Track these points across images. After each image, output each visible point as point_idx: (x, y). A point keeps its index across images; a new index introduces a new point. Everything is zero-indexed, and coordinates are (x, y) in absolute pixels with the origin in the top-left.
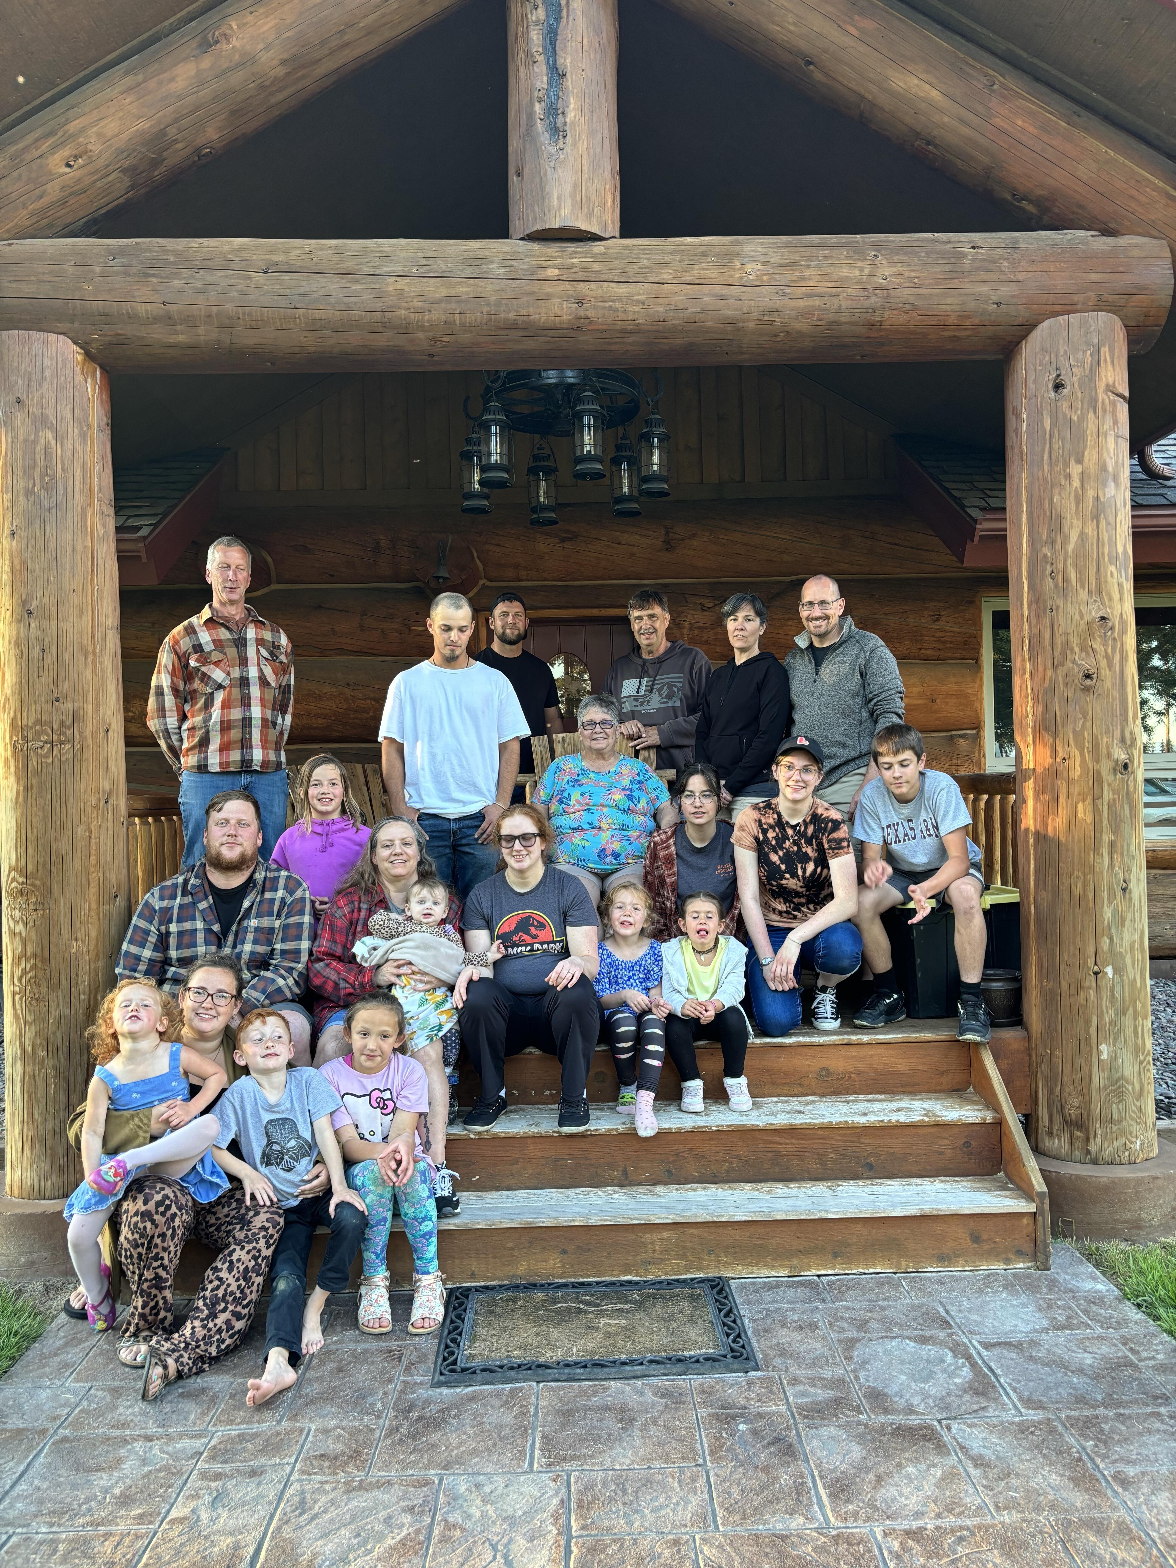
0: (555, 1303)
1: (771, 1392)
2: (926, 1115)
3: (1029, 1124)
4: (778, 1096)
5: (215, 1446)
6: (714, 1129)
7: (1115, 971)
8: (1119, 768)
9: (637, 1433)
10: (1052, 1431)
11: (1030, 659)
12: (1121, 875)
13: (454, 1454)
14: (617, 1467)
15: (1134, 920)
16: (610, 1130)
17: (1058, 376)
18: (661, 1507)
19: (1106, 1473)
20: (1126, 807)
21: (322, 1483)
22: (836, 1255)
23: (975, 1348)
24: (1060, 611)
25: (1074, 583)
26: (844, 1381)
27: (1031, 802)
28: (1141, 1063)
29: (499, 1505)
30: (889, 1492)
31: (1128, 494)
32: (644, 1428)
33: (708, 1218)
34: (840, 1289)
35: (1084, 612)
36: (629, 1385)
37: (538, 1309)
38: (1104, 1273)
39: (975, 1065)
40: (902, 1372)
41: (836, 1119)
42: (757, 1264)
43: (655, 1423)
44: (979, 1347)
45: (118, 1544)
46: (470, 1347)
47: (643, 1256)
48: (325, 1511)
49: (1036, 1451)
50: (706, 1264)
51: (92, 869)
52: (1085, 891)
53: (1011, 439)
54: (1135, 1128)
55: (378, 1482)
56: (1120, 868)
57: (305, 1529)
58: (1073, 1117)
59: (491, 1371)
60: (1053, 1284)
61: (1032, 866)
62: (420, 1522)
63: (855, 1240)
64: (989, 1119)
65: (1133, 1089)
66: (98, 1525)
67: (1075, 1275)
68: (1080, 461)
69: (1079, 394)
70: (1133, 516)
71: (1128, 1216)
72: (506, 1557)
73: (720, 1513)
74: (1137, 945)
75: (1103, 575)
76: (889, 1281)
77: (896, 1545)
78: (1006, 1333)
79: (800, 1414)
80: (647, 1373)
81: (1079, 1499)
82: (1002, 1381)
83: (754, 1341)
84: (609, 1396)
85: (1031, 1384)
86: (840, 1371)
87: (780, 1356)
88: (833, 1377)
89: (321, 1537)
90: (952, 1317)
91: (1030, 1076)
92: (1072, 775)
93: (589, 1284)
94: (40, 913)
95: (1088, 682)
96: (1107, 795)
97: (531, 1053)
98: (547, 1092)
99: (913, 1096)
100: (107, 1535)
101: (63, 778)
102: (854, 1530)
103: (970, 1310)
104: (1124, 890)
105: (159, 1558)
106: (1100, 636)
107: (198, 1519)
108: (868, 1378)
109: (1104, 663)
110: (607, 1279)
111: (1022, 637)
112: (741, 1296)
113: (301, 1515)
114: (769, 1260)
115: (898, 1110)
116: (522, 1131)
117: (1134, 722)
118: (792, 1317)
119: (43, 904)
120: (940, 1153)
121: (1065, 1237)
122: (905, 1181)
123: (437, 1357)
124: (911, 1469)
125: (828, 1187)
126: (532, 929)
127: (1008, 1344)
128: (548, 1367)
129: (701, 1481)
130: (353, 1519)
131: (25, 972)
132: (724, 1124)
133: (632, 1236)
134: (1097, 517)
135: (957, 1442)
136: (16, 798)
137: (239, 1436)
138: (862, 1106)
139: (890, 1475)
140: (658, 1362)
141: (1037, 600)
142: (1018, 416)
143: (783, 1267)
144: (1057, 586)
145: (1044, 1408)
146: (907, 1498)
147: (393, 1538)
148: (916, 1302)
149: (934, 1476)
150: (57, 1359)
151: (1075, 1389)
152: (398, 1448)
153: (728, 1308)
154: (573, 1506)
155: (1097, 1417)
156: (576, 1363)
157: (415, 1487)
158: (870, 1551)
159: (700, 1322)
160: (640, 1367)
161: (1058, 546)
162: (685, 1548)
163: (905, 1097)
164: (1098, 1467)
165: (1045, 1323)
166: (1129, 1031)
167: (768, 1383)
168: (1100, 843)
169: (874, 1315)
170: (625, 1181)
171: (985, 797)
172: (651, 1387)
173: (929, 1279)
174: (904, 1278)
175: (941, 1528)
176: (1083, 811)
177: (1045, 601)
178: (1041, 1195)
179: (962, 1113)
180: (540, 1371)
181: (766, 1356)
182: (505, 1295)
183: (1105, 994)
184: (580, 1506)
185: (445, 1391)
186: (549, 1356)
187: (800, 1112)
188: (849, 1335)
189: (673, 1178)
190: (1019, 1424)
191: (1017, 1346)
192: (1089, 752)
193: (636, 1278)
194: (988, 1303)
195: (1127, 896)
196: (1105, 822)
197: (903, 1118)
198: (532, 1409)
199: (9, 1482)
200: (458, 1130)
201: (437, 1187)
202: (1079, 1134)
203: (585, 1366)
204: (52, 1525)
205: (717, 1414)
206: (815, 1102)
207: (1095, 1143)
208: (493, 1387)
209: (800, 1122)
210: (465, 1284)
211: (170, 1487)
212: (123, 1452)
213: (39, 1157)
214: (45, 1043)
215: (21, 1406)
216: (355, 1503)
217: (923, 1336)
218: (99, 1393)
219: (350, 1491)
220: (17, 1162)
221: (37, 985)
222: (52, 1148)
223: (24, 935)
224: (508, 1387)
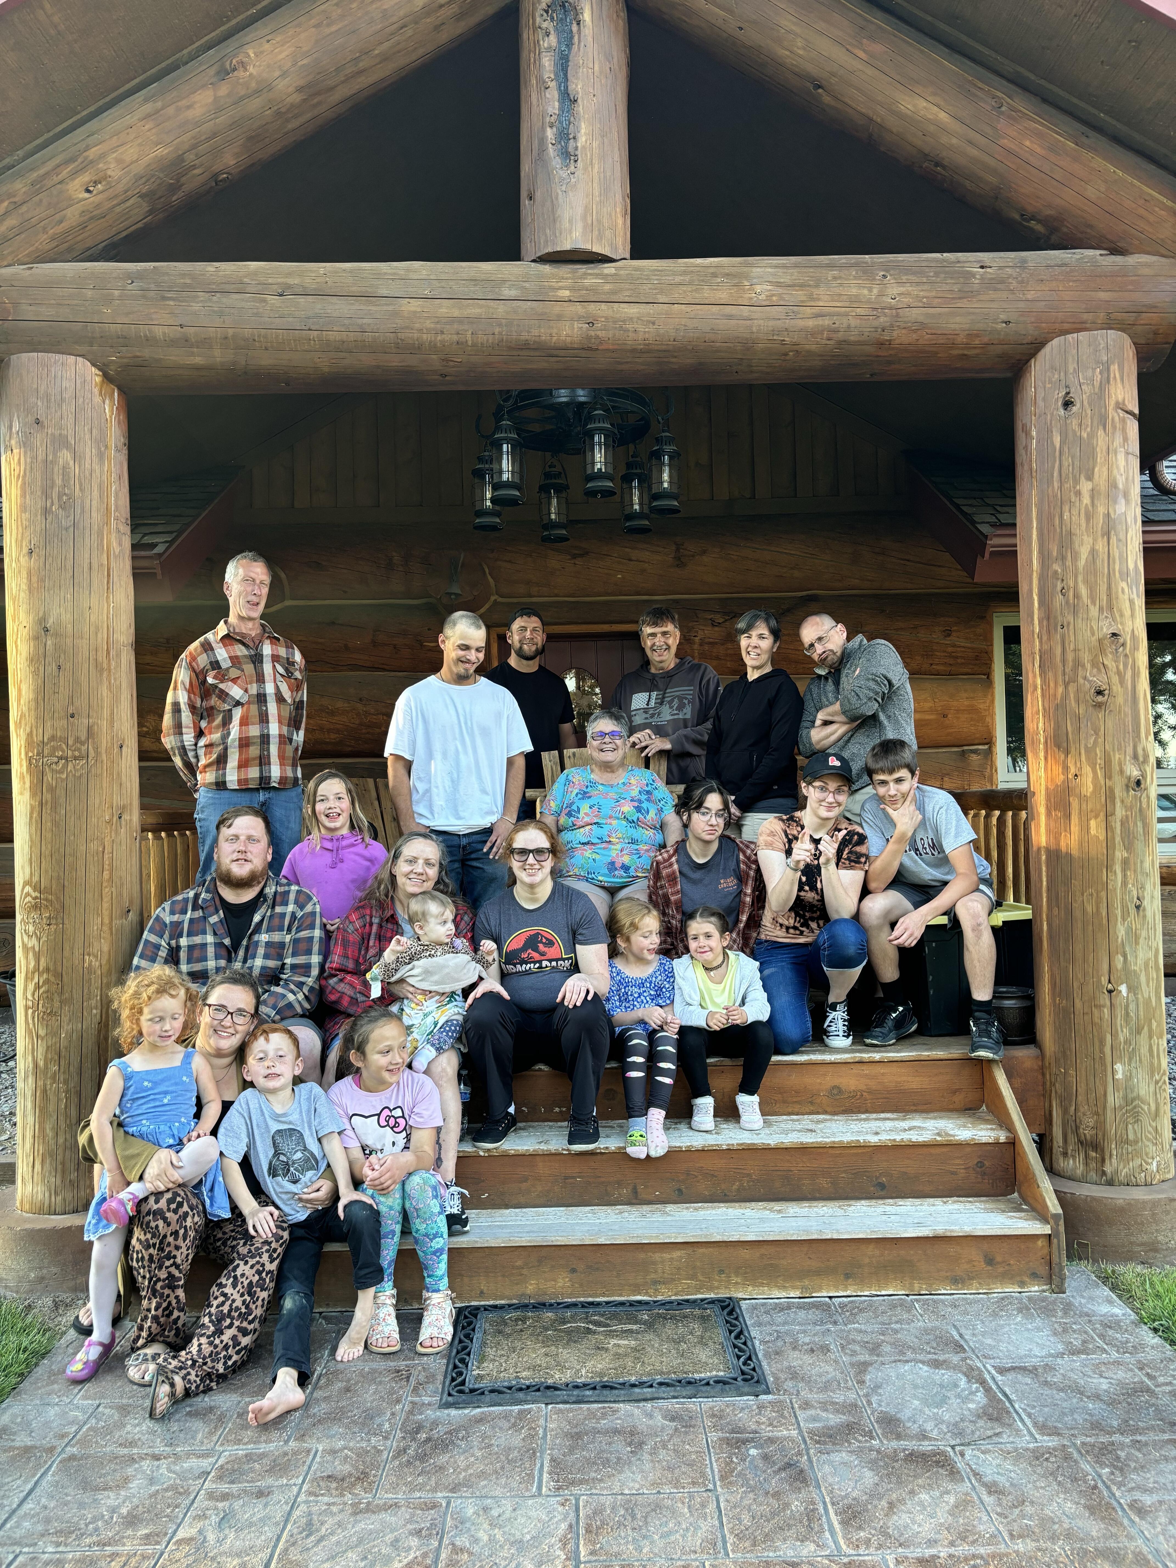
0: (564, 1323)
1: (782, 1416)
2: (938, 1134)
3: (1043, 1144)
4: (789, 1114)
5: (222, 1467)
6: (725, 1147)
7: (1129, 989)
8: (1133, 784)
9: (646, 1457)
10: (1067, 1457)
11: (1041, 675)
12: (1135, 893)
13: (461, 1477)
14: (626, 1492)
15: (1148, 938)
16: (620, 1148)
17: (1068, 393)
18: (670, 1533)
19: (1122, 1501)
20: (1139, 824)
21: (329, 1504)
22: (847, 1276)
23: (989, 1372)
24: (1071, 627)
25: (1085, 599)
26: (856, 1406)
27: (1043, 818)
28: (1157, 1082)
29: (507, 1529)
30: (901, 1519)
31: (1139, 510)
32: (654, 1452)
33: (718, 1238)
34: (853, 1311)
35: (1095, 628)
36: (638, 1407)
37: (547, 1329)
38: (1120, 1297)
39: (987, 1084)
40: (915, 1397)
41: (847, 1138)
42: (768, 1285)
43: (664, 1447)
44: (993, 1372)
45: (125, 1565)
46: (478, 1368)
47: (653, 1276)
48: (332, 1534)
49: (1051, 1478)
50: (716, 1284)
51: (105, 884)
52: (1098, 908)
53: (1020, 456)
54: (1152, 1149)
55: (385, 1504)
56: (1133, 885)
57: (312, 1552)
58: (1088, 1137)
59: (500, 1392)
60: (1068, 1308)
61: (1045, 883)
62: (428, 1545)
63: (867, 1260)
64: (1002, 1139)
65: (1149, 1109)
66: (104, 1545)
67: (1092, 1299)
68: (1090, 478)
69: (1089, 412)
70: (1144, 532)
71: (1145, 1238)
73: (730, 1539)
74: (1152, 964)
75: (1114, 591)
76: (902, 1304)
78: (1021, 1358)
79: (811, 1439)
80: (656, 1395)
81: (1094, 1528)
82: (1017, 1406)
83: (764, 1364)
84: (617, 1419)
85: (1046, 1409)
86: (852, 1396)
87: (791, 1379)
88: (845, 1401)
89: (328, 1559)
90: (966, 1341)
91: (1044, 1096)
92: (1084, 792)
93: (599, 1304)
94: (53, 927)
95: (1100, 698)
96: (1120, 812)
97: (540, 1070)
98: (557, 1109)
99: (925, 1115)
100: (114, 1556)
101: (77, 795)
102: (866, 1558)
103: (984, 1334)
104: (1138, 907)
106: (1111, 653)
107: (205, 1541)
108: (882, 1402)
109: (1115, 679)
110: (617, 1298)
111: (1033, 653)
112: (751, 1317)
113: (307, 1536)
114: (780, 1281)
115: (910, 1129)
116: (531, 1148)
117: (1147, 738)
118: (804, 1339)
119: (56, 919)
120: (952, 1173)
121: (1080, 1259)
122: (917, 1201)
123: (445, 1377)
124: (924, 1496)
125: (840, 1207)
126: (541, 946)
127: (1024, 1369)
128: (556, 1389)
129: (712, 1506)
130: (360, 1541)
131: (38, 986)
132: (735, 1142)
133: (642, 1256)
134: (1107, 534)
135: (971, 1469)
136: (30, 814)
137: (246, 1456)
138: (874, 1125)
139: (902, 1501)
140: (667, 1385)
141: (1048, 616)
142: (1028, 434)
143: (794, 1288)
144: (1067, 602)
145: (1059, 1434)
146: (920, 1525)
147: (400, 1561)
148: (930, 1325)
149: (947, 1503)
151: (1090, 1415)
152: (406, 1470)
153: (738, 1330)
154: (582, 1531)
155: (1113, 1444)
156: (585, 1385)
157: (422, 1510)
159: (710, 1343)
160: (649, 1390)
161: (1069, 563)
163: (917, 1116)
164: (1114, 1495)
165: (1060, 1347)
166: (1144, 1050)
167: (778, 1406)
168: (1113, 860)
169: (887, 1338)
170: (635, 1199)
171: (997, 813)
172: (661, 1410)
173: (943, 1301)
174: (917, 1300)
175: (954, 1556)
176: (1096, 828)
177: (1056, 618)
178: (1056, 1216)
179: (975, 1132)
180: (549, 1393)
181: (777, 1379)
182: (514, 1314)
183: (1119, 1013)
184: (588, 1531)
185: (453, 1412)
186: (558, 1377)
187: (811, 1131)
188: (861, 1358)
189: (682, 1197)
190: (1034, 1451)
191: (1032, 1371)
192: (1101, 768)
193: (646, 1298)
194: (1002, 1326)
195: (1141, 913)
196: (1118, 839)
197: (915, 1137)
198: (541, 1432)
199: (16, 1501)
200: (468, 1148)
201: (446, 1204)
202: (1094, 1154)
203: (594, 1388)
204: (58, 1544)
205: (728, 1439)
206: (826, 1120)
207: (1111, 1164)
208: (500, 1408)
209: (811, 1141)
210: (473, 1303)
211: (177, 1507)
212: (130, 1471)
213: (50, 1172)
214: (56, 1057)
215: (29, 1424)
216: (362, 1525)
217: (936, 1360)
218: (107, 1411)
219: (357, 1514)
220: (28, 1177)
221: (50, 999)
222: (63, 1164)
223: (37, 949)
224: (516, 1408)
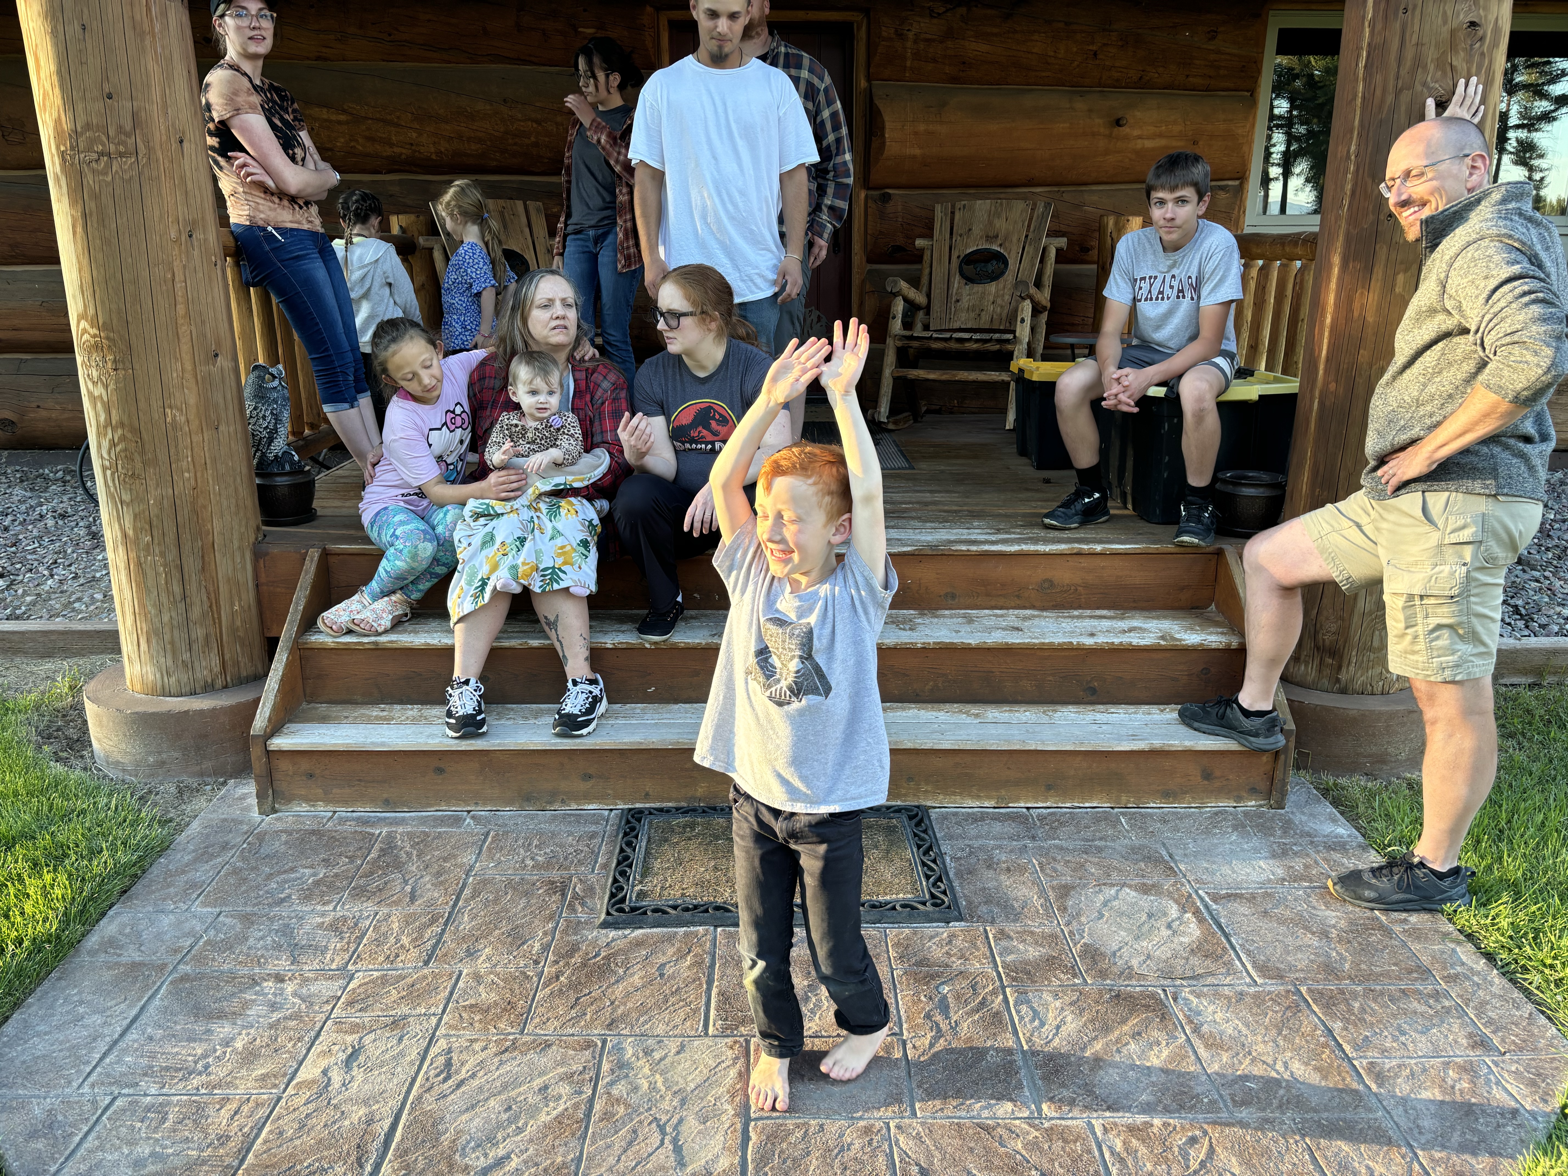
1: (974, 945)
4: (992, 608)
5: (354, 989)
6: (918, 646)
10: (1292, 1007)
11: (1365, 78)
13: (620, 1012)
19: (1357, 1066)
21: (472, 1041)
22: (1049, 788)
23: (1202, 899)
24: (1418, 11)
26: (1057, 937)
27: (1336, 271)
29: (669, 1075)
30: (1108, 1074)
33: (909, 745)
34: (1053, 825)
35: (1449, 14)
37: (717, 838)
38: (1342, 813)
39: (1221, 580)
40: (1122, 928)
41: (1058, 639)
42: (961, 794)
44: (1207, 899)
45: (236, 1113)
46: (641, 882)
48: (473, 1076)
49: (1275, 1031)
50: (903, 791)
51: (180, 321)
55: (534, 1041)
57: (450, 1098)
58: (1327, 642)
59: (664, 912)
60: (1287, 826)
61: (1324, 352)
62: (580, 1093)
63: (1072, 772)
64: (1234, 645)
66: (214, 1087)
67: (1312, 815)
71: (1374, 750)
72: (675, 1141)
73: (918, 1094)
76: (1106, 817)
77: (1119, 1146)
78: (1238, 884)
79: (1007, 975)
82: (1233, 942)
83: (956, 885)
85: (1266, 946)
86: (1053, 925)
87: (986, 903)
88: (1044, 931)
89: (467, 1109)
90: (1175, 861)
94: (121, 373)
99: (1147, 614)
100: (226, 1100)
101: (129, 204)
102: (1069, 1123)
103: (1195, 854)
105: (281, 1133)
106: (1465, 49)
107: (328, 1084)
108: (1084, 934)
111: (1359, 48)
112: (941, 829)
113: (445, 1080)
114: (974, 790)
115: (1130, 630)
116: (703, 642)
118: (999, 856)
119: (124, 364)
121: (1302, 769)
122: (1131, 709)
123: (604, 892)
124: (1132, 1046)
125: (1044, 712)
126: (713, 424)
127: (1239, 897)
128: (726, 912)
129: (898, 1053)
130: (505, 1087)
131: (113, 444)
132: (931, 641)
135: (1185, 1015)
136: (74, 227)
137: (382, 977)
138: (1089, 624)
143: (989, 798)
145: (1282, 977)
147: (548, 1114)
148: (1136, 842)
150: (184, 878)
151: (1316, 954)
152: (557, 1001)
153: (928, 844)
155: (1343, 992)
157: (575, 1050)
158: (1089, 1152)
159: (897, 859)
162: (879, 1137)
163: (1137, 614)
164: (1347, 1057)
165: (1280, 872)
167: (970, 935)
169: (1090, 857)
173: (1151, 815)
174: (1123, 814)
175: (1169, 1124)
179: (1204, 636)
180: (718, 913)
181: (970, 903)
182: (682, 820)
185: (612, 934)
187: (1018, 629)
188: (1063, 880)
190: (1254, 996)
191: (1250, 899)
194: (1216, 845)
197: (1136, 640)
198: (707, 960)
199: (119, 1029)
202: (1330, 661)
205: (915, 972)
206: (1034, 616)
207: (1347, 672)
208: (665, 930)
209: (1018, 641)
210: (638, 805)
211: (299, 1040)
212: (248, 996)
213: (158, 652)
214: (147, 527)
215: (139, 935)
216: (507, 1067)
217: (1144, 884)
218: (228, 921)
219: (503, 1053)
220: (135, 656)
221: (130, 459)
222: (172, 643)
223: (105, 399)
224: (682, 930)
